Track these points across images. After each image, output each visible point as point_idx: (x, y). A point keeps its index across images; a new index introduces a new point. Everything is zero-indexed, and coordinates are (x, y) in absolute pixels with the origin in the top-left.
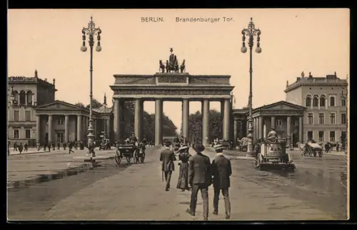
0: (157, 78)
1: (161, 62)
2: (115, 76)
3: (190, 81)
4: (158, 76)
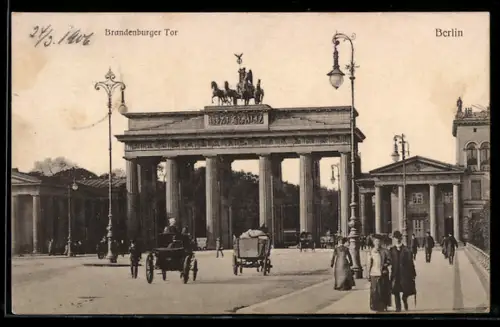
0: (206, 117)
1: (214, 85)
3: (271, 120)
4: (209, 112)
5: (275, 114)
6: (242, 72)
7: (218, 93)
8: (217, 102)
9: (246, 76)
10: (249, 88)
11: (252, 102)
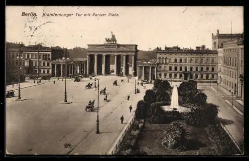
3: (118, 47)
4: (104, 45)
5: (119, 46)
6: (113, 35)
7: (107, 41)
8: (106, 43)
9: (113, 36)
10: (114, 39)
11: (114, 42)
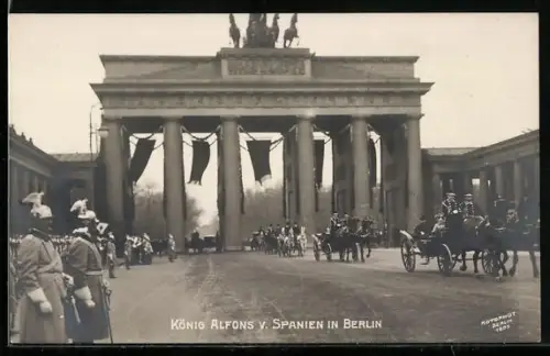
0: (224, 64)
2: (105, 60)
